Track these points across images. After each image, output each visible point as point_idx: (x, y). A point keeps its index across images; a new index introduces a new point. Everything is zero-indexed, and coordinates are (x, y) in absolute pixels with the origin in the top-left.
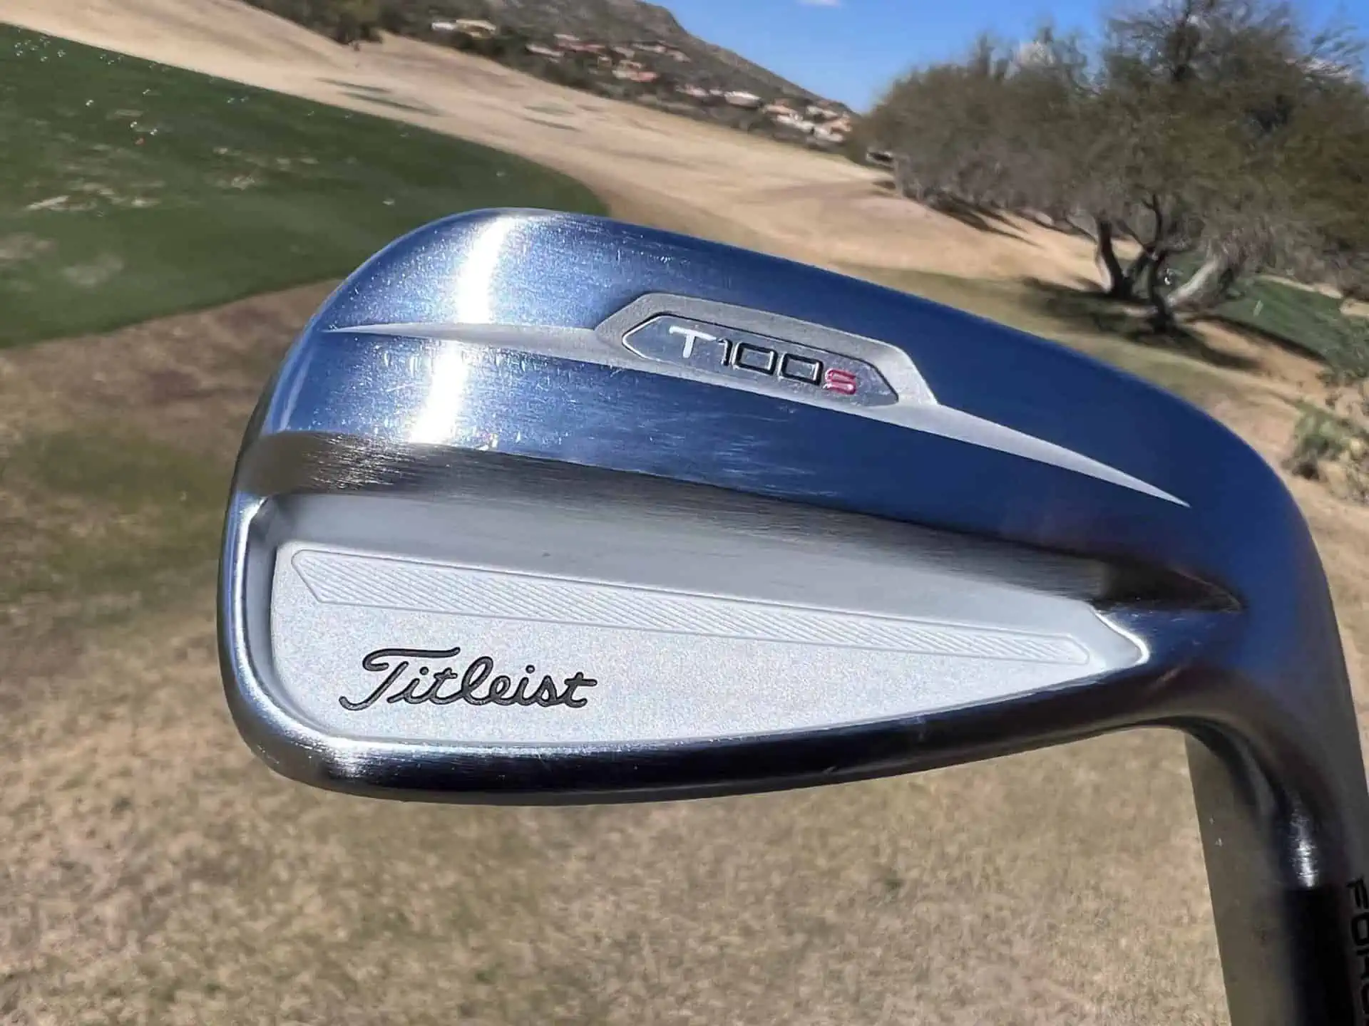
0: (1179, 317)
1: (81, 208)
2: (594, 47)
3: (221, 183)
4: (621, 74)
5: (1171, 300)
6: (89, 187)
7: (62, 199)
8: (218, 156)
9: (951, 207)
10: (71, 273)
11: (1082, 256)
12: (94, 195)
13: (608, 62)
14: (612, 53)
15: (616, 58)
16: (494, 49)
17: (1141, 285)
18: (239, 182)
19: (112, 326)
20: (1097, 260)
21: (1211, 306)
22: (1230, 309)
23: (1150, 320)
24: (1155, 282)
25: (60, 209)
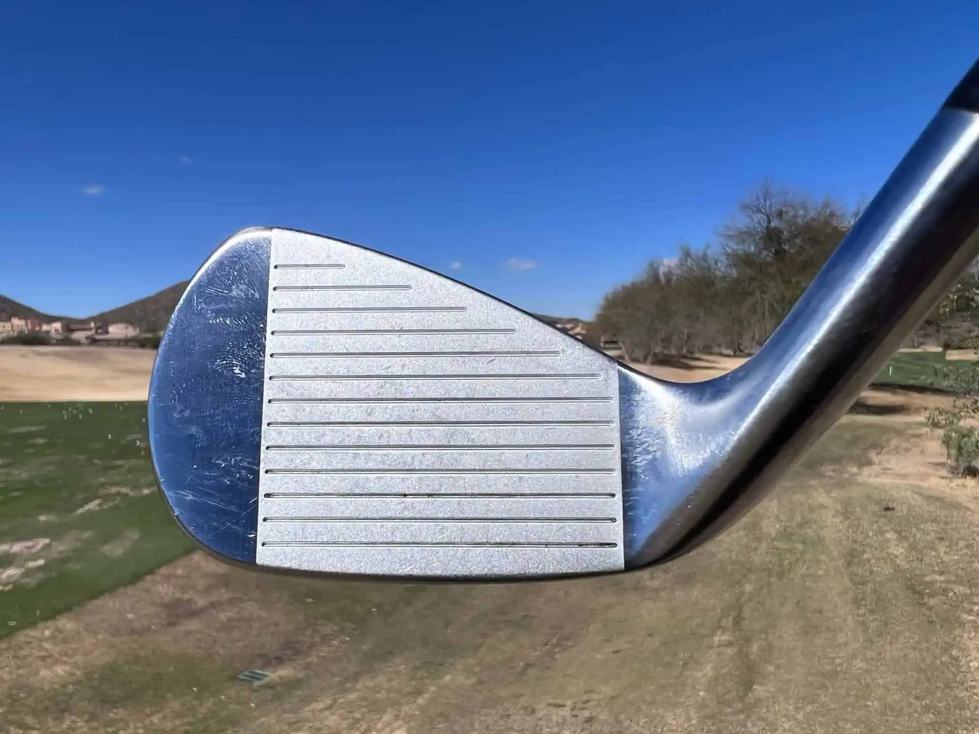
1: (109, 504)
6: (114, 490)
7: (97, 501)
9: (664, 361)
10: (107, 549)
12: (119, 494)
19: (136, 578)
25: (98, 508)
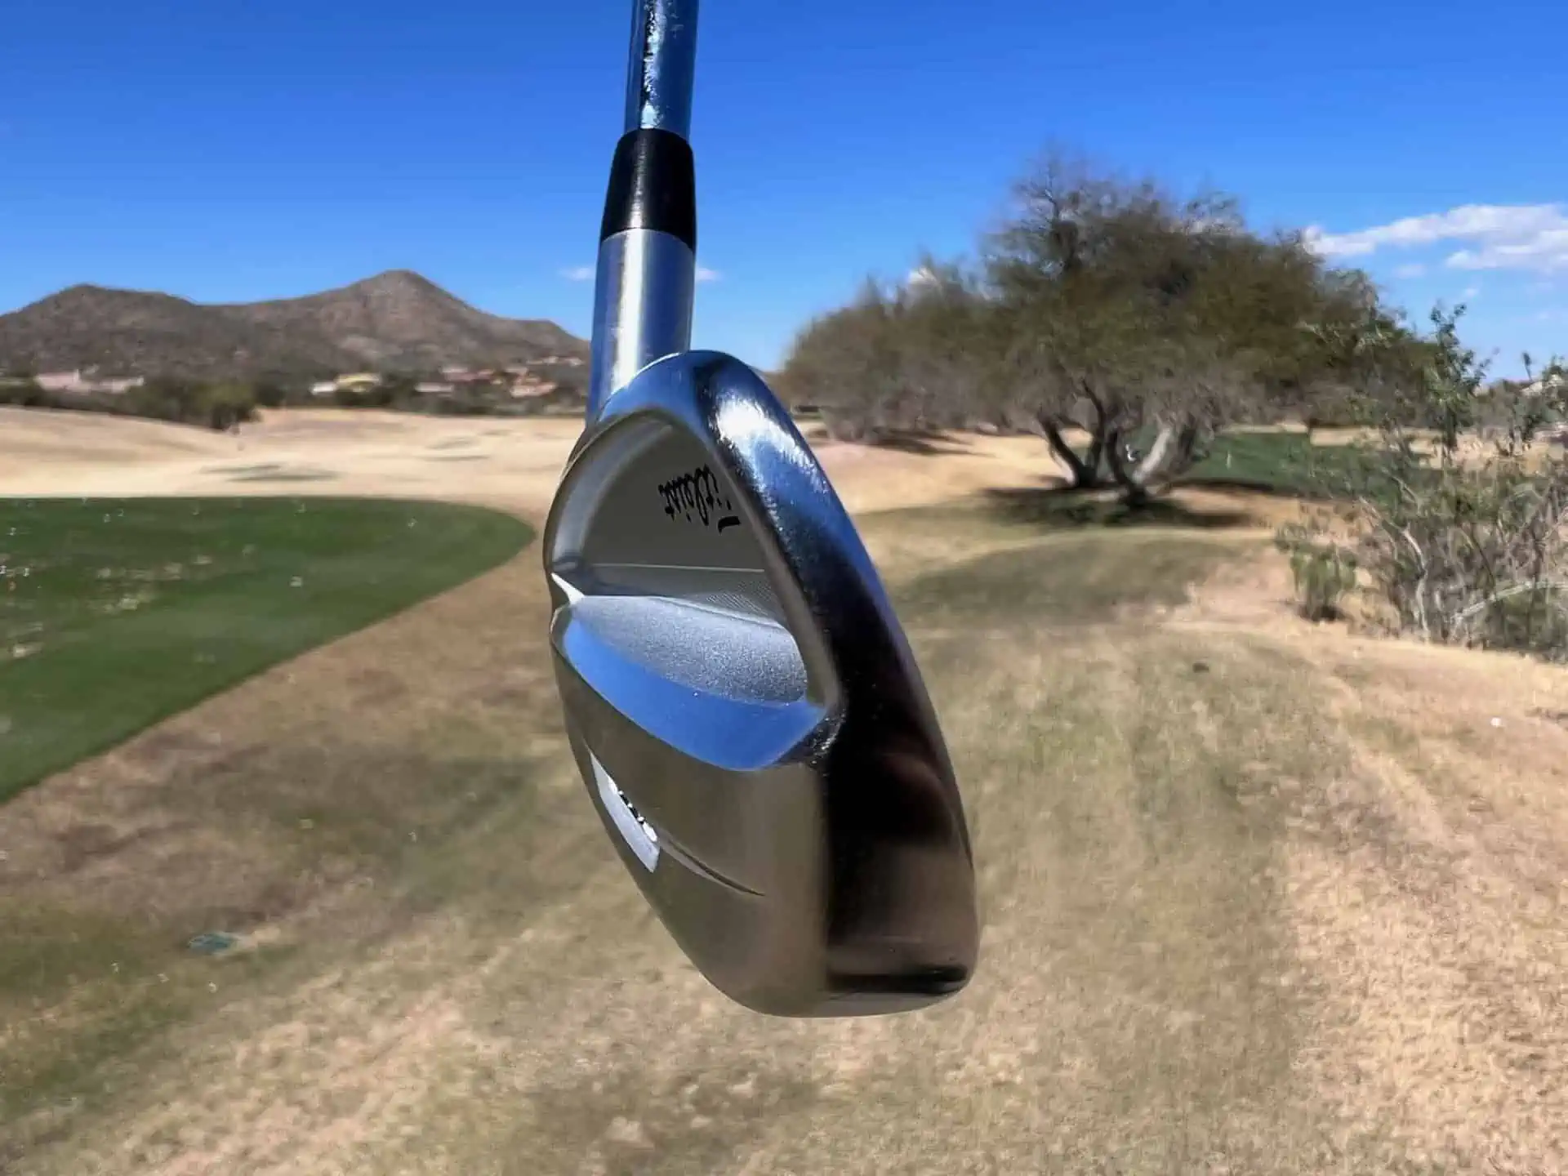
0: (1153, 490)
2: (484, 374)
3: (109, 608)
4: (519, 391)
5: (1138, 477)
8: (100, 581)
9: (890, 440)
11: (1035, 454)
13: (501, 385)
14: (505, 375)
15: (510, 378)
16: (380, 399)
17: (1104, 470)
18: (128, 602)
20: (1052, 456)
21: (1179, 472)
22: (1201, 470)
23: (1122, 501)
24: (1116, 463)
